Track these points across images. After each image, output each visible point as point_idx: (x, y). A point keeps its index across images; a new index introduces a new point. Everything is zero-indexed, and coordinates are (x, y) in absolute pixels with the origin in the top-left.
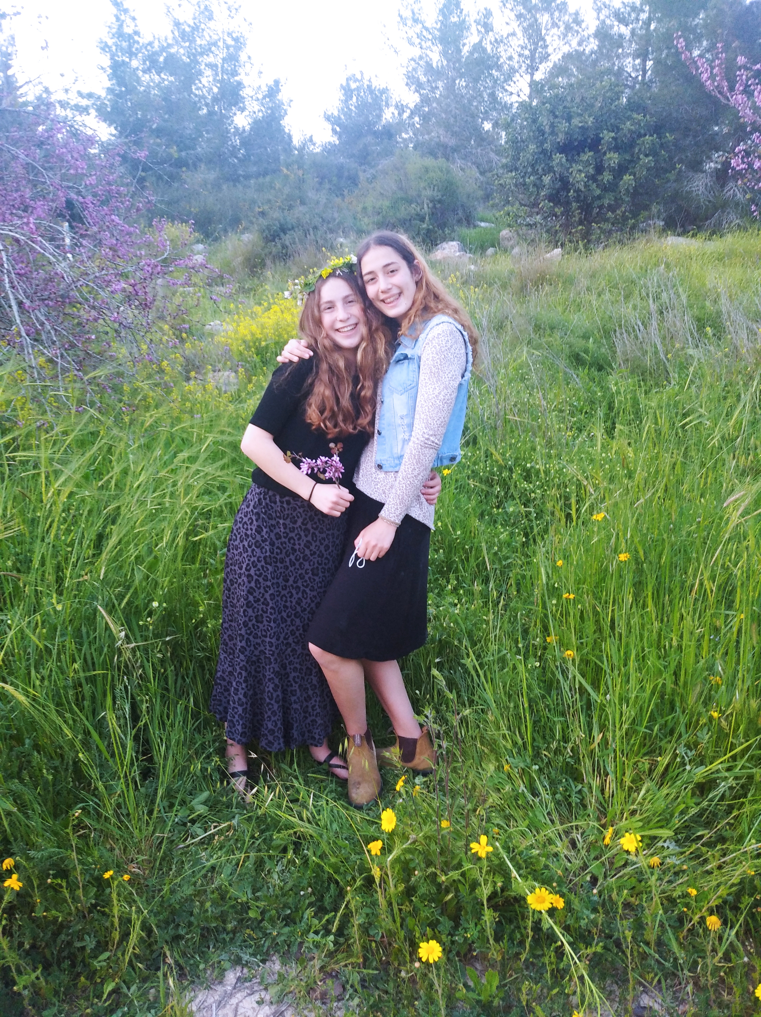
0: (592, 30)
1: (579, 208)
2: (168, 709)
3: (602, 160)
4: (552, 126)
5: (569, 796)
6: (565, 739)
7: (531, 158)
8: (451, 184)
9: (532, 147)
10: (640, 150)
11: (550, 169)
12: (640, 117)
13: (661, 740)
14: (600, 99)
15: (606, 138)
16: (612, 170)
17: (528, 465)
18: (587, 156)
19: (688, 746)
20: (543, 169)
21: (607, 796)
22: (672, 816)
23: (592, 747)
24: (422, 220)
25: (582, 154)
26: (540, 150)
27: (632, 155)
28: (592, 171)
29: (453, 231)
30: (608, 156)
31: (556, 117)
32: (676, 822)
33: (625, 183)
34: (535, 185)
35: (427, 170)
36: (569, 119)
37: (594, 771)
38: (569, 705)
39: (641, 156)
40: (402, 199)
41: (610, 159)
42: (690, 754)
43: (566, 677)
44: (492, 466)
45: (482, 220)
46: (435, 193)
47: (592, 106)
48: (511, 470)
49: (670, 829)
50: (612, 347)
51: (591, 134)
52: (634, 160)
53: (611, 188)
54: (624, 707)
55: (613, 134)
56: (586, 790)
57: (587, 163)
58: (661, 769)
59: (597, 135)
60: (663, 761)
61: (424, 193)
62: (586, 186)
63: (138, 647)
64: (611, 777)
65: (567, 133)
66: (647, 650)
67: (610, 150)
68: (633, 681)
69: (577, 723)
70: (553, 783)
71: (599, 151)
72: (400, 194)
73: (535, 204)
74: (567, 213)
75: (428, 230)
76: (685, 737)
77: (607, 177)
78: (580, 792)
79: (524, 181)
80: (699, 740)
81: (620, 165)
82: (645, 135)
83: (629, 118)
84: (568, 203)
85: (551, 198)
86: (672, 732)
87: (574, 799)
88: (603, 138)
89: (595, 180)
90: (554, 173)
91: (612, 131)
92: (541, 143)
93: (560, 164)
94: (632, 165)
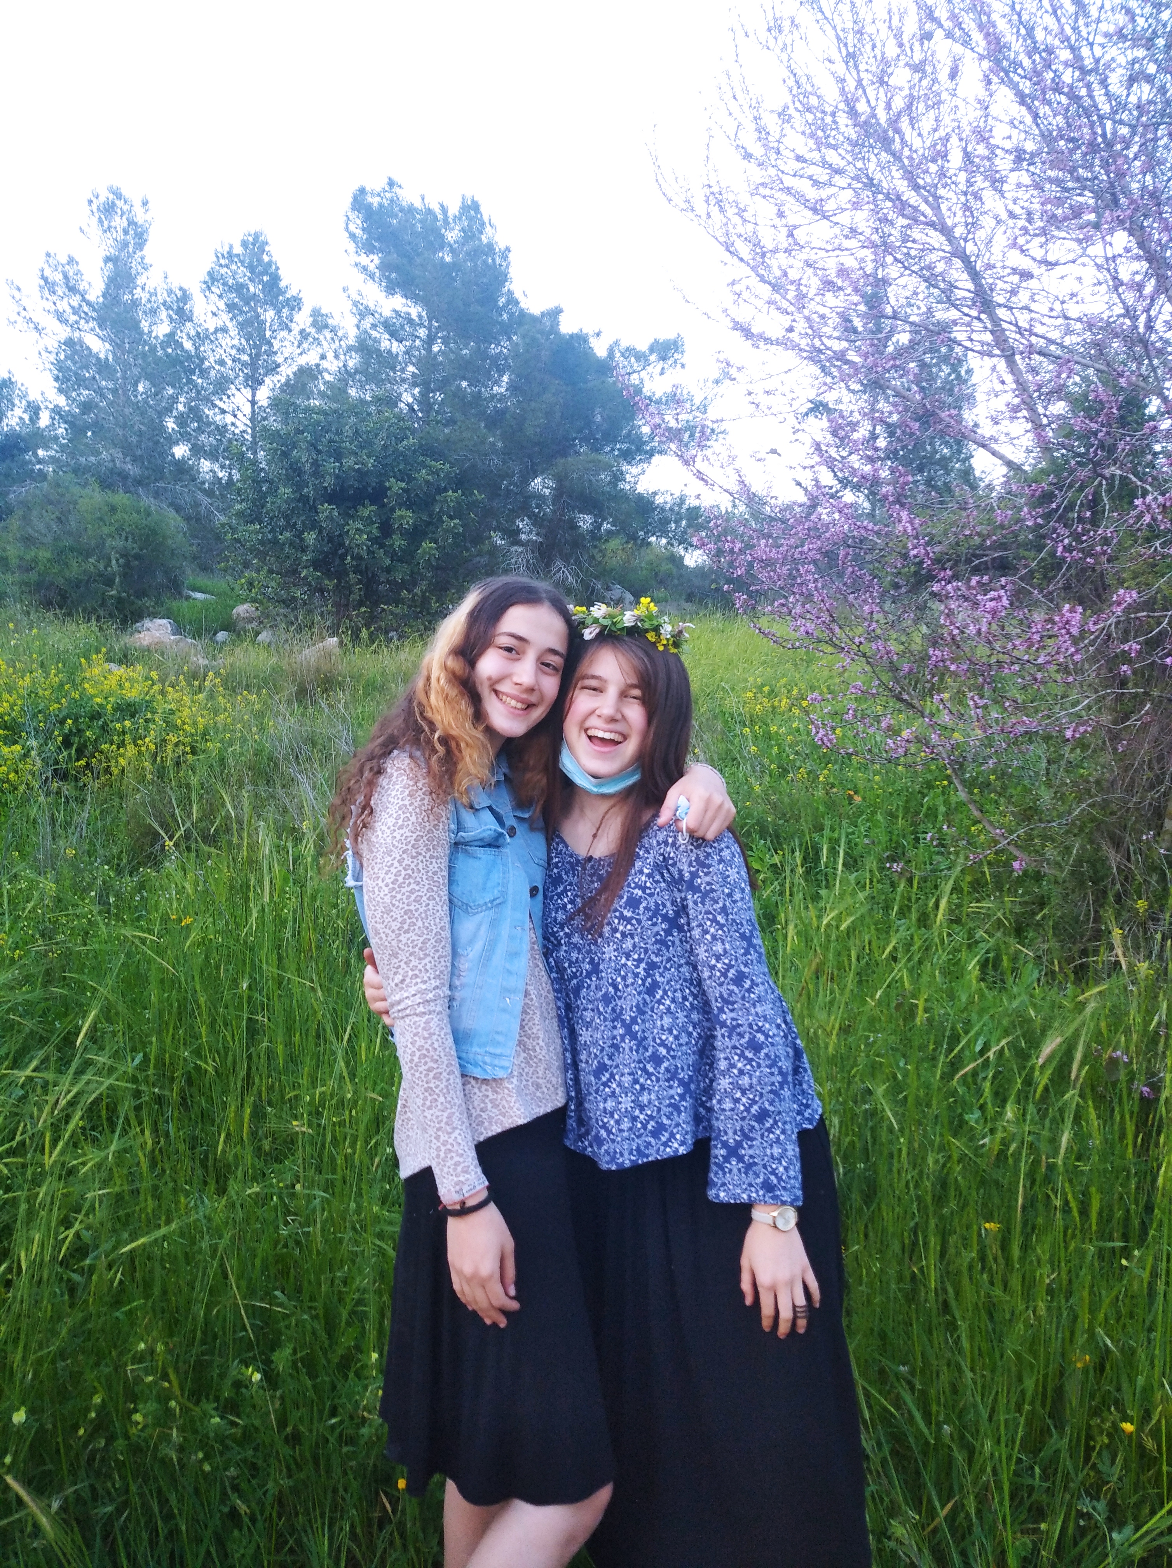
0: (352, 341)
1: (360, 582)
3: (390, 518)
4: (315, 464)
7: (285, 506)
8: (154, 532)
9: (285, 491)
10: (441, 508)
11: (314, 525)
12: (439, 465)
14: (383, 434)
15: (395, 489)
16: (404, 533)
18: (368, 510)
20: (303, 522)
24: (109, 583)
25: (361, 508)
26: (297, 495)
27: (430, 516)
28: (375, 531)
29: (159, 603)
30: (398, 512)
31: (319, 452)
33: (424, 552)
34: (292, 544)
35: (113, 509)
36: (338, 456)
39: (445, 518)
41: (402, 517)
45: (195, 589)
46: (129, 544)
47: (371, 443)
51: (373, 481)
52: (434, 522)
53: (407, 556)
55: (403, 485)
57: (369, 521)
59: (381, 483)
61: (109, 542)
62: (369, 552)
65: (337, 477)
67: (400, 506)
71: (384, 505)
72: (67, 542)
73: (295, 572)
74: (343, 590)
75: (120, 600)
77: (398, 542)
79: (275, 537)
81: (415, 527)
82: (445, 490)
83: (423, 465)
84: (341, 574)
85: (316, 564)
88: (389, 489)
89: (382, 545)
90: (320, 532)
91: (403, 480)
92: (299, 487)
93: (330, 518)
94: (431, 527)
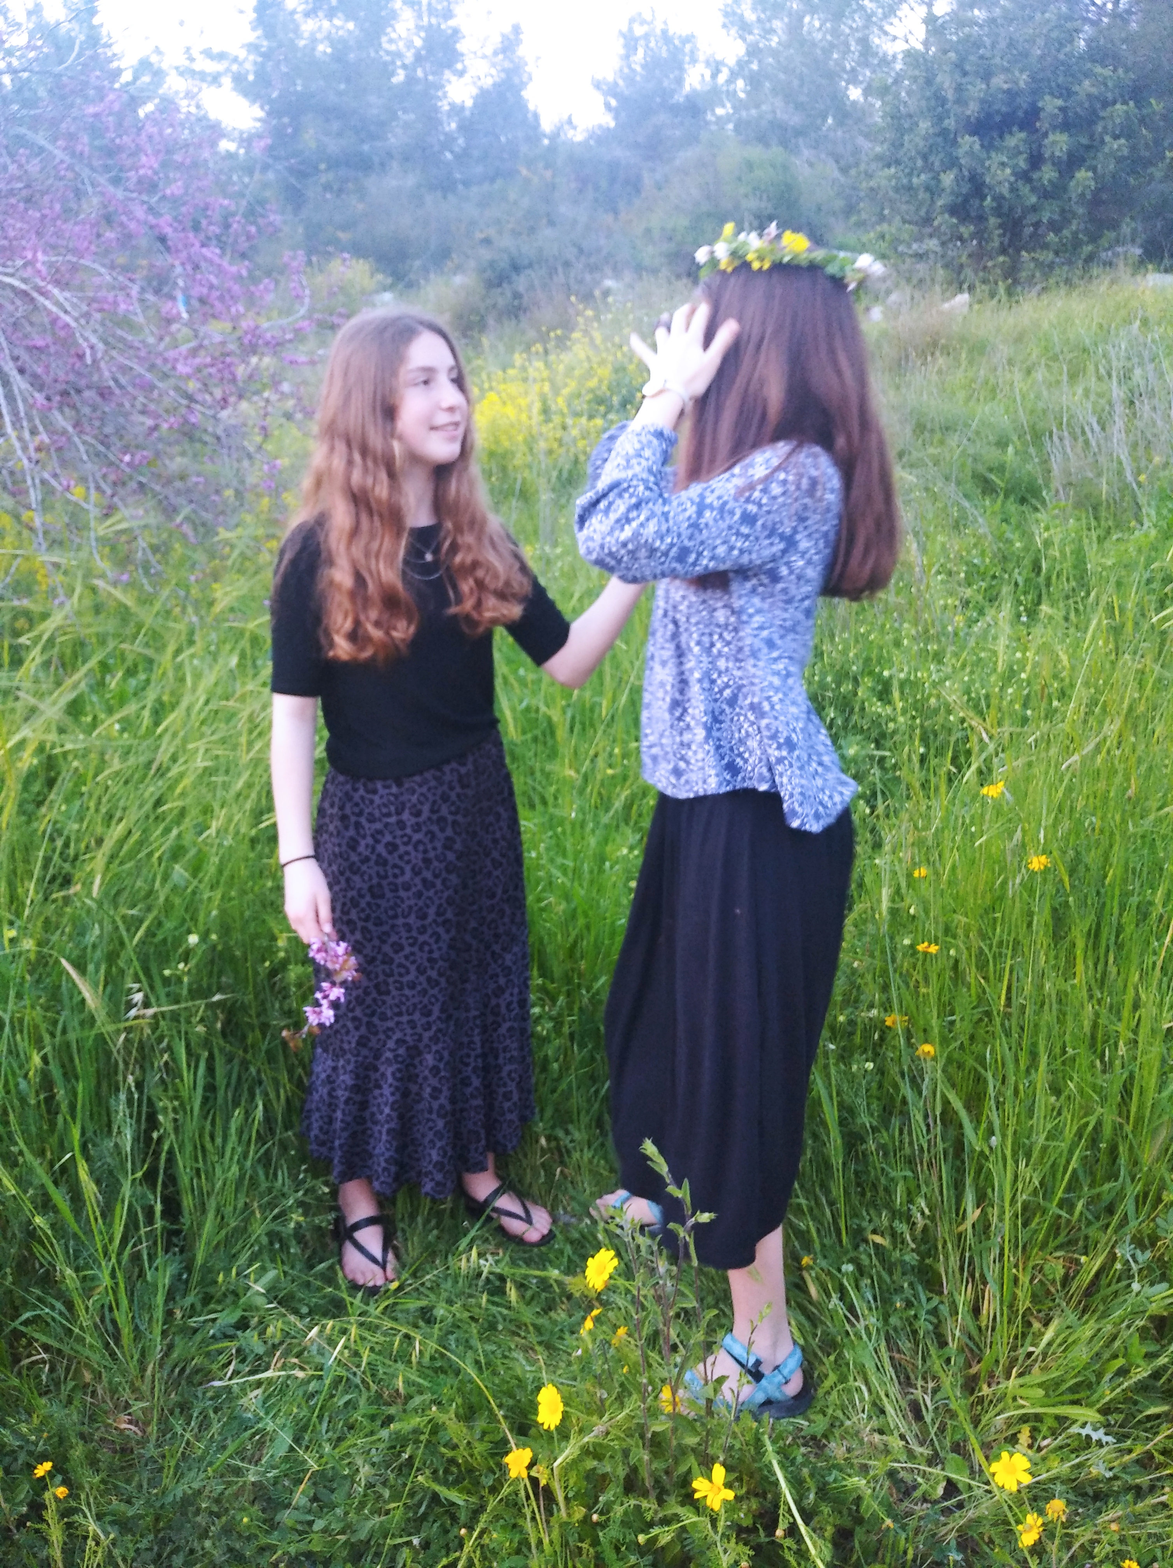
1: (1000, 226)
2: (213, 1123)
3: (1040, 146)
4: (959, 88)
5: (915, 1318)
7: (922, 144)
8: (791, 188)
9: (925, 125)
10: (1105, 128)
11: (952, 163)
12: (1107, 72)
13: (1089, 1224)
14: (1041, 42)
15: (1049, 108)
16: (1056, 163)
17: (886, 673)
18: (1016, 139)
19: (1139, 1243)
20: (942, 162)
21: (983, 1323)
23: (961, 1228)
25: (1007, 137)
26: (937, 130)
27: (1092, 137)
28: (1022, 163)
30: (1051, 137)
31: (966, 74)
33: (1078, 184)
34: (928, 189)
35: (751, 166)
36: (987, 76)
37: (962, 1269)
38: (921, 1148)
39: (1107, 138)
40: (710, 217)
41: (1054, 143)
42: (1141, 1257)
43: (918, 1091)
44: (823, 675)
46: (764, 206)
47: (1025, 55)
48: (856, 681)
50: (1045, 462)
51: (1023, 102)
52: (1094, 145)
53: (1056, 191)
54: (1022, 1164)
55: (1060, 102)
56: (944, 1310)
57: (1016, 152)
58: (1086, 1278)
59: (1033, 103)
60: (1091, 1264)
61: (746, 206)
62: (1013, 189)
63: (163, 1014)
64: (992, 1289)
66: (1069, 1050)
67: (1054, 128)
68: (1040, 1110)
69: (935, 1179)
71: (1036, 130)
72: (707, 209)
73: (927, 221)
74: (980, 235)
76: (1133, 1224)
77: (1048, 174)
78: (934, 1312)
79: (910, 181)
81: (1070, 154)
82: (1114, 102)
83: (1089, 74)
84: (981, 219)
85: (953, 210)
86: (1110, 1210)
87: (923, 1325)
88: (1043, 109)
89: (1028, 180)
90: (960, 169)
91: (1060, 96)
92: (940, 119)
93: (971, 153)
94: (1090, 152)
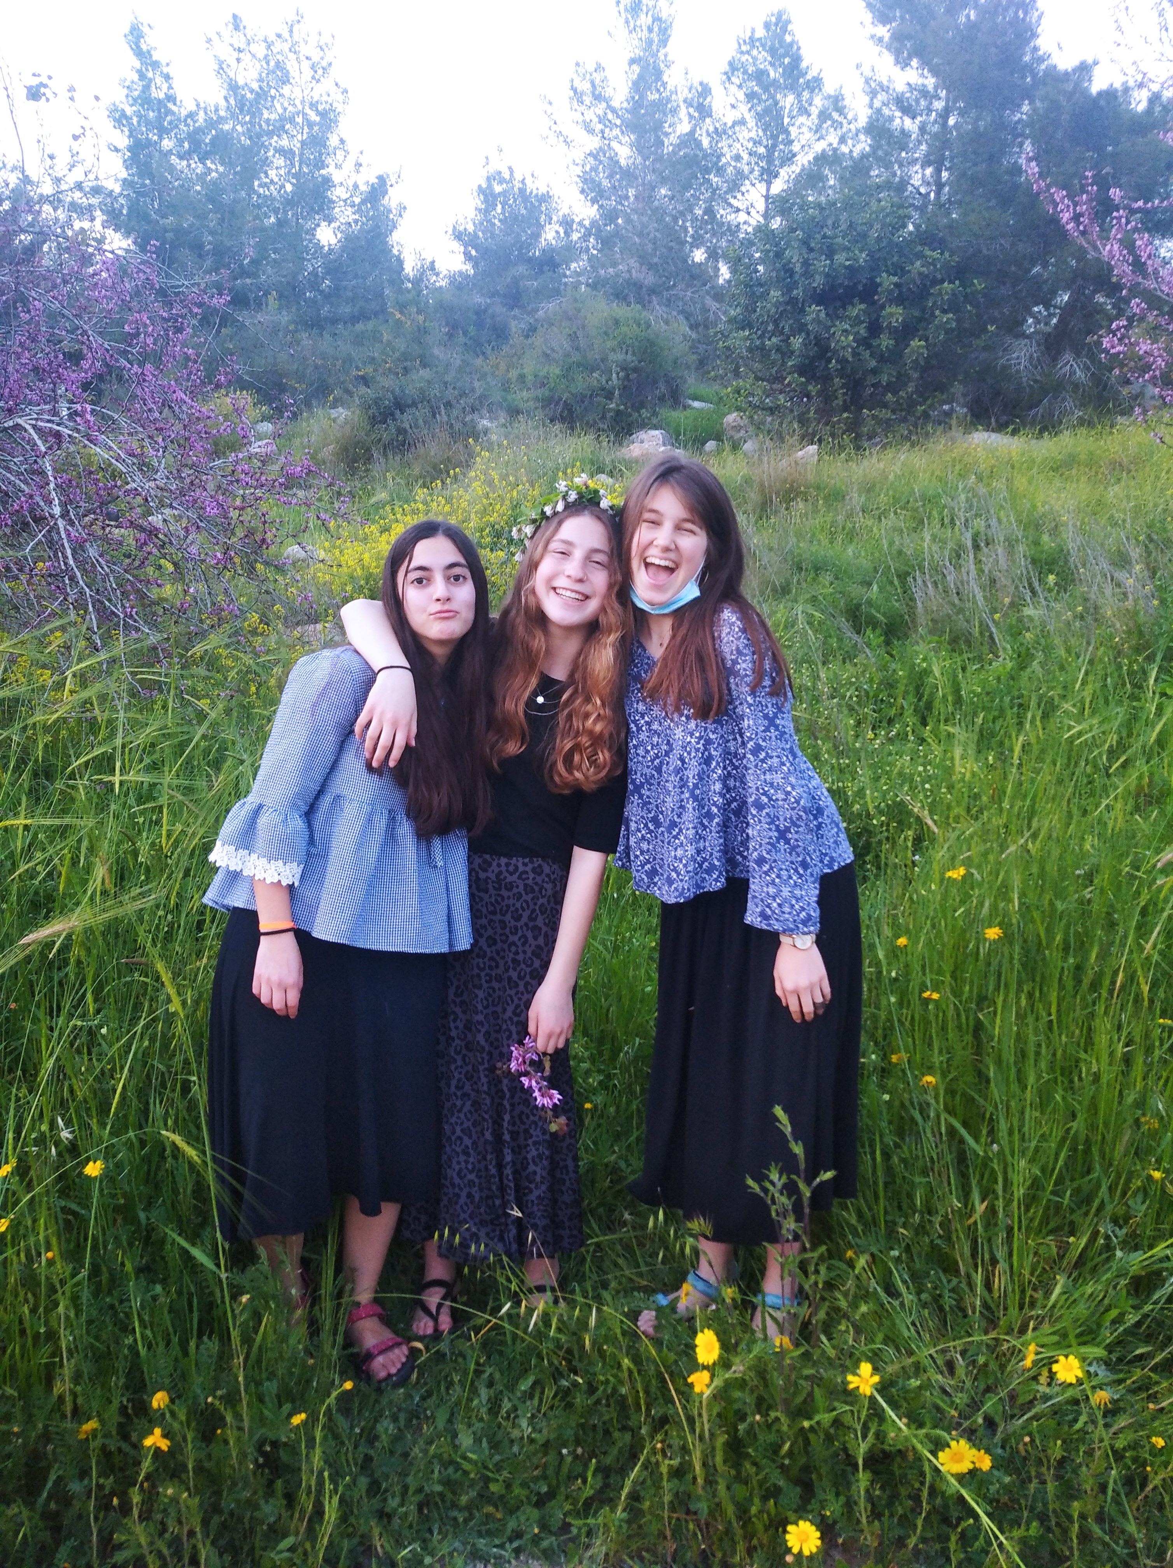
0: (862, 122)
1: (843, 386)
3: (879, 316)
4: (806, 263)
5: (940, 1296)
6: (930, 1210)
7: (773, 310)
8: (652, 344)
9: (775, 294)
10: (935, 303)
11: (802, 328)
12: (936, 254)
13: (1072, 1211)
14: (877, 226)
15: (886, 284)
16: (893, 331)
18: (857, 309)
19: (1115, 1221)
20: (791, 326)
21: (996, 1295)
22: (1099, 1326)
23: (971, 1221)
24: (609, 396)
25: (850, 308)
26: (787, 298)
27: (923, 311)
28: (863, 332)
29: (655, 414)
30: (888, 310)
31: (811, 250)
32: (1108, 1336)
33: (913, 352)
34: (779, 350)
35: (617, 322)
36: (830, 253)
38: (932, 1158)
39: (937, 312)
40: (579, 365)
41: (891, 315)
42: (1119, 1232)
43: (926, 1118)
45: (695, 398)
46: (629, 357)
47: (864, 236)
49: (1098, 1345)
51: (864, 278)
52: (926, 318)
53: (893, 357)
55: (895, 279)
56: (964, 1286)
57: (857, 321)
58: (1075, 1254)
59: (872, 279)
60: (1078, 1243)
61: (612, 357)
62: (855, 354)
64: (1002, 1266)
65: (827, 275)
67: (890, 301)
69: (946, 1184)
70: (917, 1278)
71: (874, 303)
72: (576, 357)
73: (778, 379)
74: (826, 393)
75: (618, 413)
76: (1109, 1208)
77: (885, 342)
78: (955, 1289)
79: (763, 344)
80: (1132, 1212)
81: (905, 324)
82: (942, 281)
83: (920, 256)
84: (826, 379)
85: (802, 370)
86: (1088, 1200)
87: (948, 1301)
88: (880, 284)
89: (869, 346)
90: (808, 334)
91: (895, 275)
92: (789, 289)
93: (817, 321)
94: (924, 324)
